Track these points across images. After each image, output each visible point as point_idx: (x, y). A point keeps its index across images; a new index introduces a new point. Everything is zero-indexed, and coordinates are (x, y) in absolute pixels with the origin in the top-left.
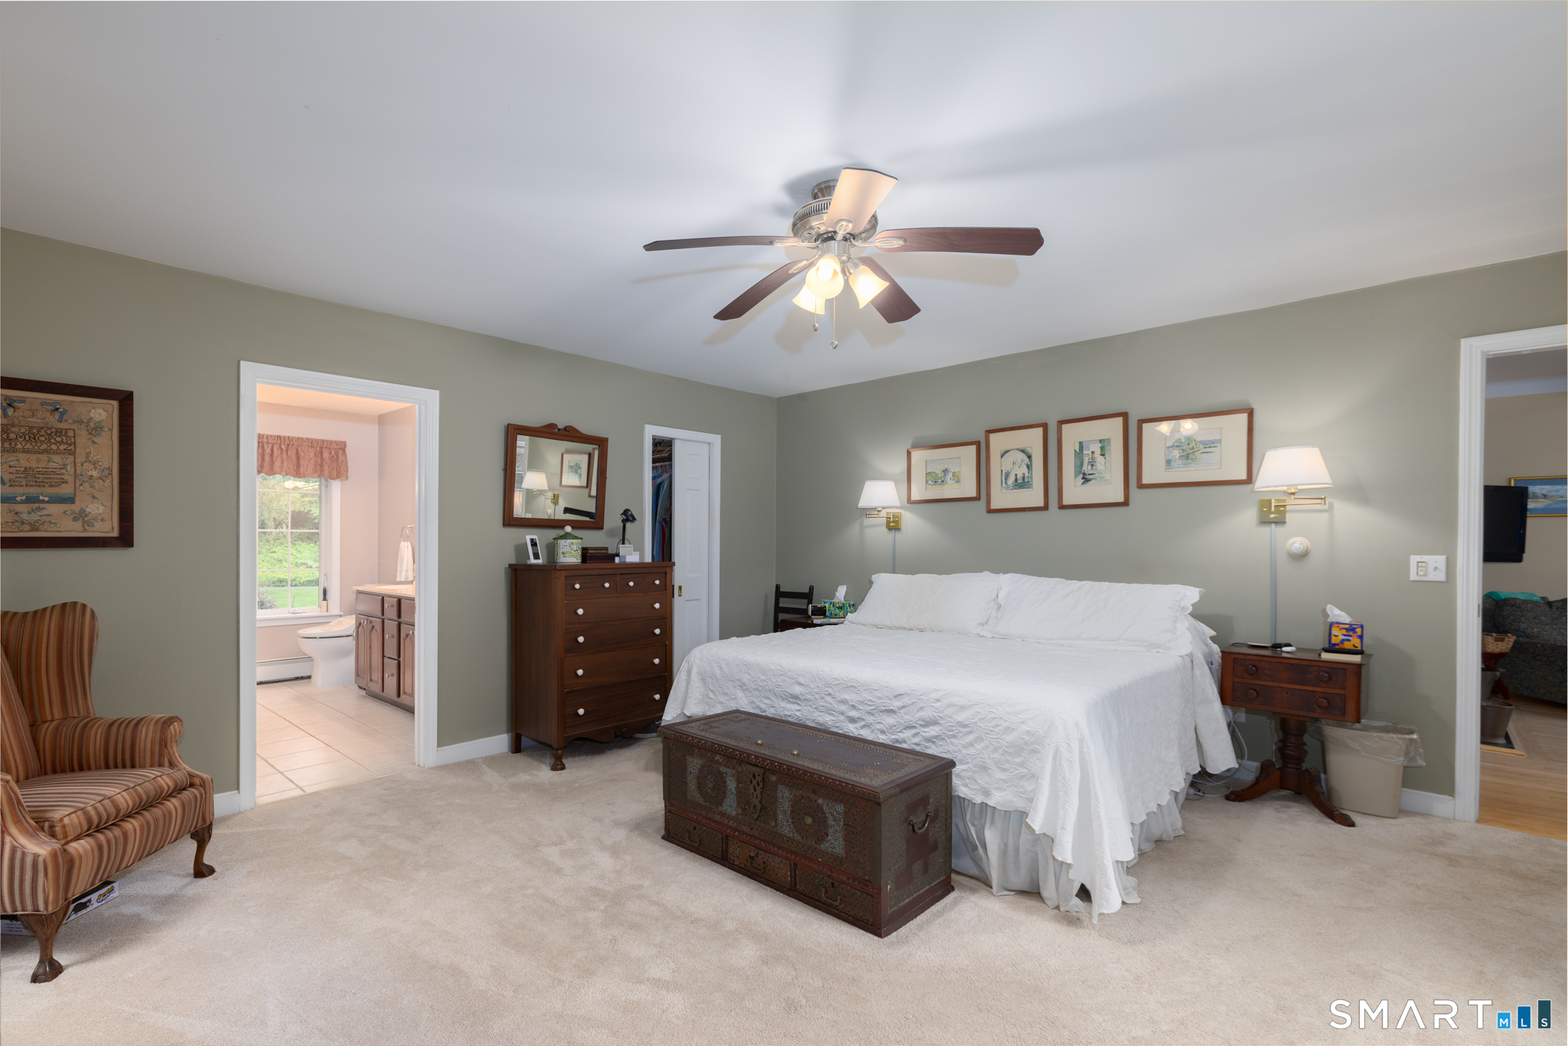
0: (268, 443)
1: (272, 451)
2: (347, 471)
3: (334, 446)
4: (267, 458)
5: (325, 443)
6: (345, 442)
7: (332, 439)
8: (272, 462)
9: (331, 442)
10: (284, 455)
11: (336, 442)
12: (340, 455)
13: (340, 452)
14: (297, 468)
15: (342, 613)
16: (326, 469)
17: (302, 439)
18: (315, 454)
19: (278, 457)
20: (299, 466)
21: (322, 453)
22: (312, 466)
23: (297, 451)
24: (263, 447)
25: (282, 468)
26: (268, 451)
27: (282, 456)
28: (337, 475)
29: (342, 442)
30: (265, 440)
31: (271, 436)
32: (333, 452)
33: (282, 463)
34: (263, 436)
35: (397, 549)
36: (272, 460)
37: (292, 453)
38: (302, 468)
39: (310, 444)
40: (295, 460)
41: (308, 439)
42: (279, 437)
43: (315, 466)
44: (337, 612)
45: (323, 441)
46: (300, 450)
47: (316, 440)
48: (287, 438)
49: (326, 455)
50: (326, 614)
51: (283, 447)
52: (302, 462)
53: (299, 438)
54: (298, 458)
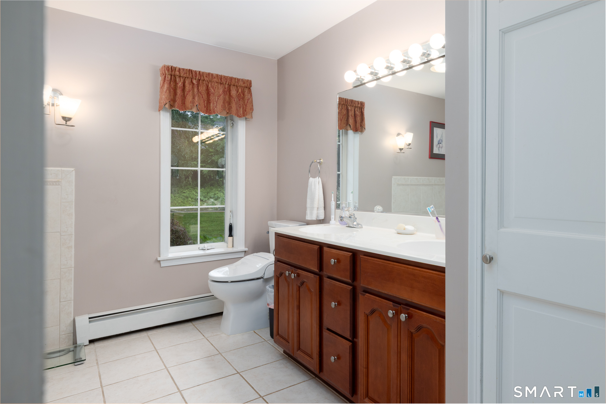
0: (180, 77)
1: (184, 86)
2: (252, 109)
3: (241, 83)
4: (179, 92)
5: (233, 80)
6: (251, 81)
7: (239, 77)
8: (184, 97)
9: (238, 80)
10: (196, 90)
11: (242, 80)
12: (246, 93)
13: (246, 91)
14: (207, 104)
15: (246, 249)
16: (234, 106)
17: (212, 75)
18: (224, 91)
19: (189, 91)
20: (209, 102)
21: (229, 91)
22: (220, 102)
23: (207, 86)
24: (175, 81)
25: (193, 102)
26: (180, 84)
27: (193, 91)
28: (243, 113)
29: (248, 81)
30: (177, 73)
31: (183, 69)
32: (240, 91)
33: (194, 98)
34: (175, 68)
36: (184, 94)
37: (203, 89)
38: (211, 105)
39: (220, 81)
40: (205, 96)
41: (217, 75)
42: (190, 71)
43: (224, 103)
44: (243, 248)
45: (231, 78)
46: (210, 86)
47: (225, 77)
48: (198, 73)
49: (234, 92)
50: (231, 250)
51: (194, 82)
52: (212, 98)
53: (209, 74)
54: (208, 94)
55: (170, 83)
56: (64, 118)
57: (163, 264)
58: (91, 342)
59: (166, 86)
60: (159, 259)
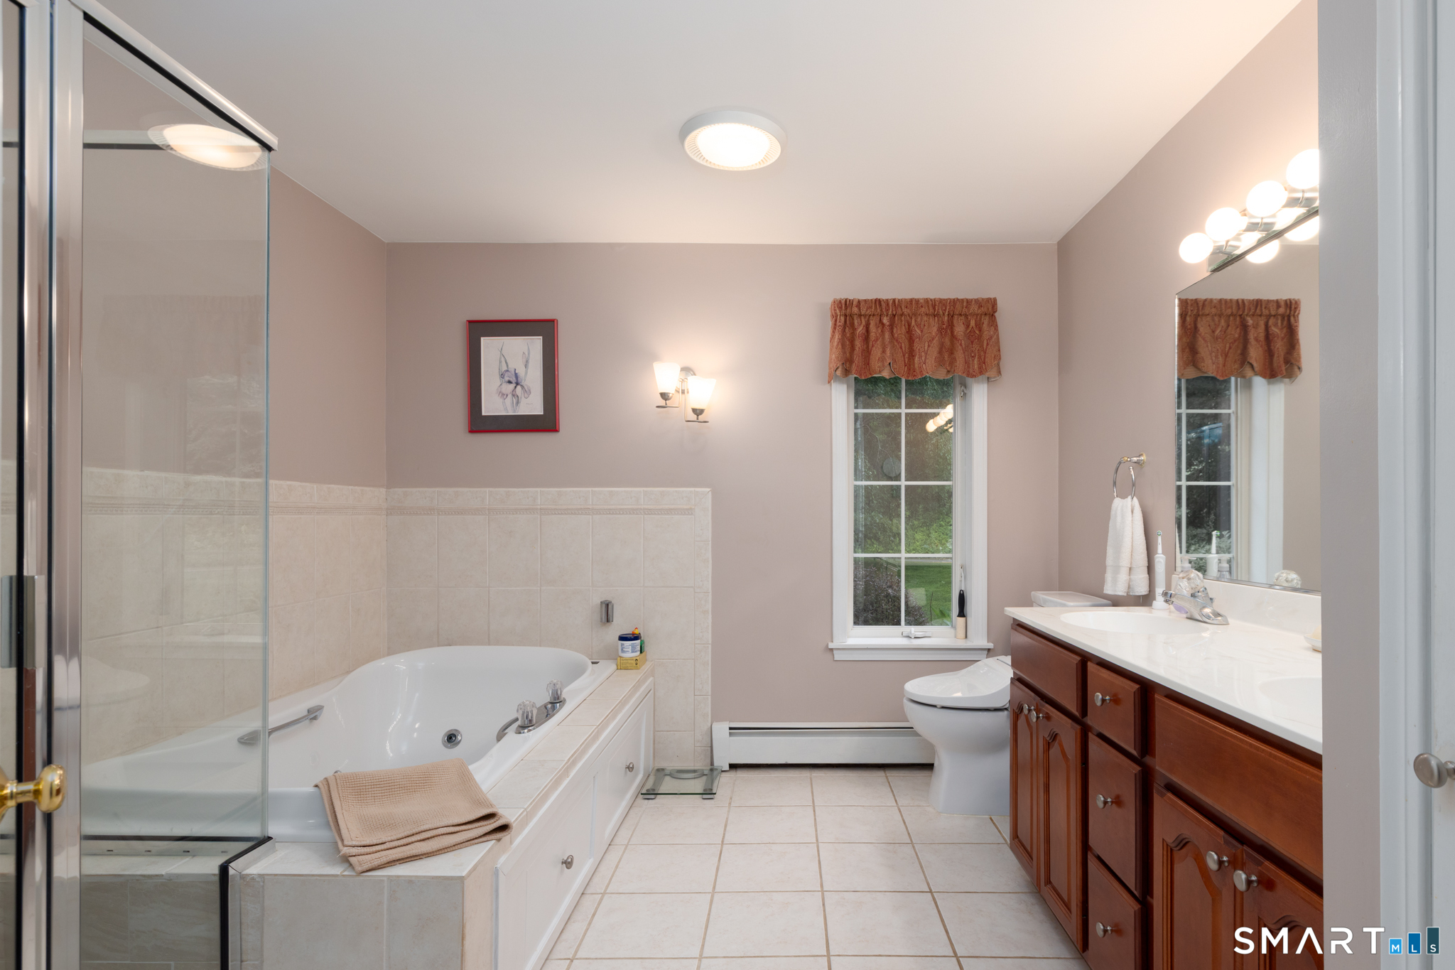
0: (860, 315)
1: (868, 331)
2: (998, 357)
3: (974, 308)
4: (858, 343)
5: (958, 305)
6: (995, 300)
7: (970, 297)
8: (867, 352)
9: (969, 302)
10: (887, 335)
11: (977, 301)
12: (985, 326)
13: (986, 321)
14: (909, 359)
15: (991, 645)
16: (960, 356)
17: (917, 301)
18: (940, 330)
19: (876, 340)
20: (911, 354)
21: (951, 325)
22: (934, 352)
23: (909, 325)
24: (852, 324)
25: (882, 360)
26: (860, 330)
27: (883, 339)
28: (980, 368)
29: (988, 300)
30: (855, 310)
31: (865, 301)
32: (973, 323)
33: (884, 352)
34: (851, 302)
35: (1103, 518)
36: (868, 347)
37: (900, 331)
38: (916, 359)
39: (931, 310)
40: (905, 345)
41: (927, 301)
42: (878, 302)
43: (940, 352)
44: (983, 642)
45: (954, 302)
46: (913, 323)
47: (941, 301)
48: (891, 303)
49: (959, 329)
50: (961, 643)
51: (885, 321)
52: (917, 346)
53: (911, 300)
54: (911, 340)
55: (844, 331)
56: (694, 411)
57: (838, 656)
58: (733, 767)
59: (837, 336)
60: (831, 646)
